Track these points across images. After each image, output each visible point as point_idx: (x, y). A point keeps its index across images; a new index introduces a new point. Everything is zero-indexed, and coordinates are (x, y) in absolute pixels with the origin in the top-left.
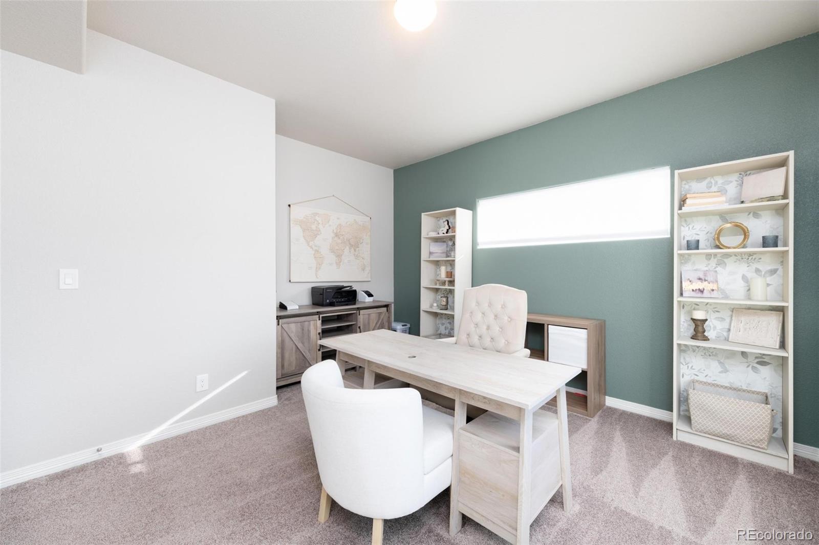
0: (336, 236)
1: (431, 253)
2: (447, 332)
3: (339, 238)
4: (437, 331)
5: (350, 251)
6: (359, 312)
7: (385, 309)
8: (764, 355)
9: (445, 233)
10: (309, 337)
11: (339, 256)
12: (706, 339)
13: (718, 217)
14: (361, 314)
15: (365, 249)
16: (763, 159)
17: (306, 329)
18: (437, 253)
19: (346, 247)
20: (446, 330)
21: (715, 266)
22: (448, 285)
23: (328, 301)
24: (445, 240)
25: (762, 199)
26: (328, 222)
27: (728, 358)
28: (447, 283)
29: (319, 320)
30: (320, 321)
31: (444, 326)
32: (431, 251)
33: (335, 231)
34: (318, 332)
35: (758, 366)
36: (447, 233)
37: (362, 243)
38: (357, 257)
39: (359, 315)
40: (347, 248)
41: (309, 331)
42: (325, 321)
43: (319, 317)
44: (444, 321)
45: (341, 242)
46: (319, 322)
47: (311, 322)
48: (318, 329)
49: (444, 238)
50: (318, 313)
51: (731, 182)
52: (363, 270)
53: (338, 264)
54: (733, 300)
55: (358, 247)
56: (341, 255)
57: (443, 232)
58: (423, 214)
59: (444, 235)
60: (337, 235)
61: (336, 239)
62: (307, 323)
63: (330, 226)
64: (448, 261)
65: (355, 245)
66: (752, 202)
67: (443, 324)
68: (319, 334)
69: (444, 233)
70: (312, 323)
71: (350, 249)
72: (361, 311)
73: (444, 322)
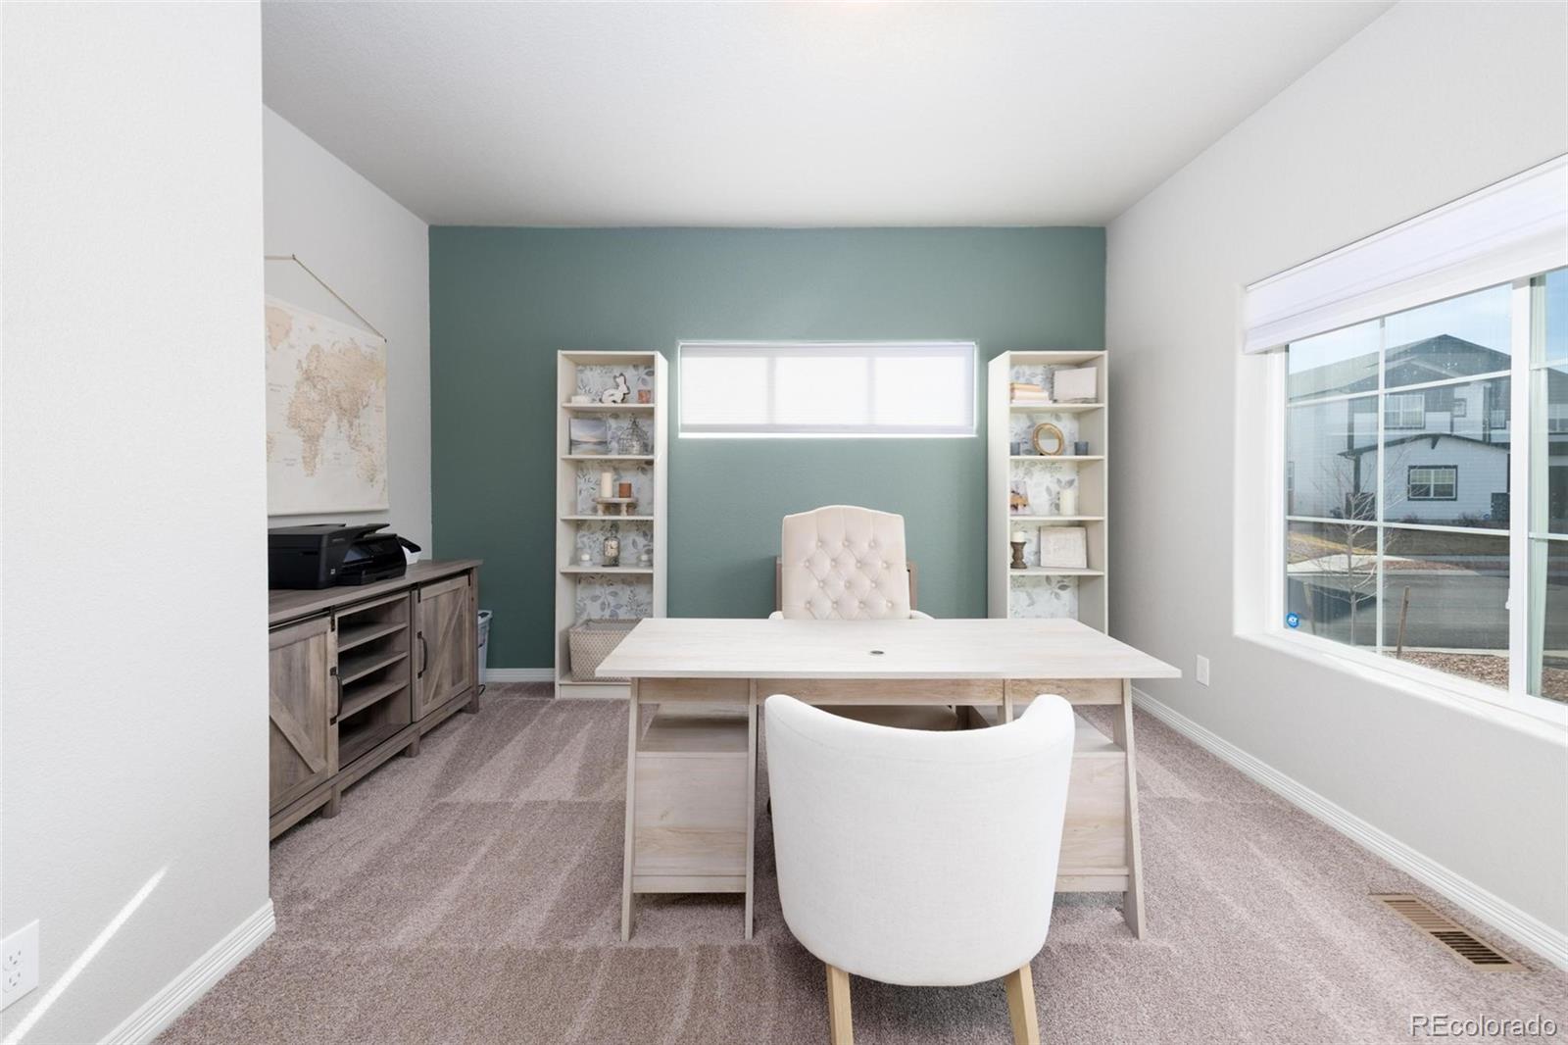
0: (308, 379)
1: (572, 443)
2: (607, 614)
3: (315, 386)
4: (577, 615)
5: (339, 427)
6: (419, 594)
7: (465, 578)
8: (1064, 577)
9: (619, 401)
10: (306, 686)
11: (312, 440)
12: (1025, 567)
13: (1024, 416)
14: (422, 598)
15: (375, 424)
16: (1067, 355)
17: (297, 665)
18: (586, 443)
19: (329, 414)
20: (603, 609)
21: (1022, 475)
22: (627, 511)
23: (333, 572)
24: (599, 415)
25: (1075, 401)
26: (287, 333)
27: (1035, 586)
28: (624, 508)
29: (333, 630)
30: (336, 633)
31: (599, 602)
32: (574, 438)
33: (305, 366)
34: (329, 668)
35: (1059, 591)
36: (623, 400)
37: (367, 405)
38: (355, 443)
39: (419, 601)
40: (334, 417)
41: (305, 670)
42: (346, 626)
43: (333, 621)
44: (598, 590)
45: (317, 398)
46: (332, 637)
47: (311, 640)
48: (329, 657)
49: (596, 412)
50: (329, 611)
51: (1037, 375)
52: (372, 481)
53: (310, 461)
54: (1039, 516)
55: (359, 417)
56: (319, 436)
57: (612, 398)
58: (560, 353)
59: (614, 405)
60: (309, 377)
61: (306, 388)
62: (299, 647)
63: (292, 347)
64: (606, 461)
65: (350, 412)
66: (1066, 402)
67: (595, 598)
68: (333, 671)
69: (614, 402)
70: (313, 642)
71: (340, 420)
72: (423, 590)
73: (597, 593)
